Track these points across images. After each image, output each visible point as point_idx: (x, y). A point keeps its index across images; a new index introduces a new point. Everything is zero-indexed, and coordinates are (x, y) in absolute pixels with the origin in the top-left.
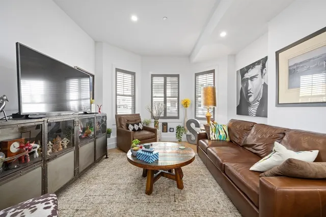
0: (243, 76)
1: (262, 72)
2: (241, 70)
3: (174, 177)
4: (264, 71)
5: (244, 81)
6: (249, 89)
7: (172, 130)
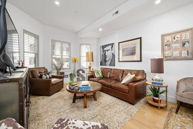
0: (103, 49)
1: (112, 49)
2: (102, 46)
3: (93, 96)
4: (112, 48)
5: (104, 51)
6: (106, 54)
7: (67, 76)
